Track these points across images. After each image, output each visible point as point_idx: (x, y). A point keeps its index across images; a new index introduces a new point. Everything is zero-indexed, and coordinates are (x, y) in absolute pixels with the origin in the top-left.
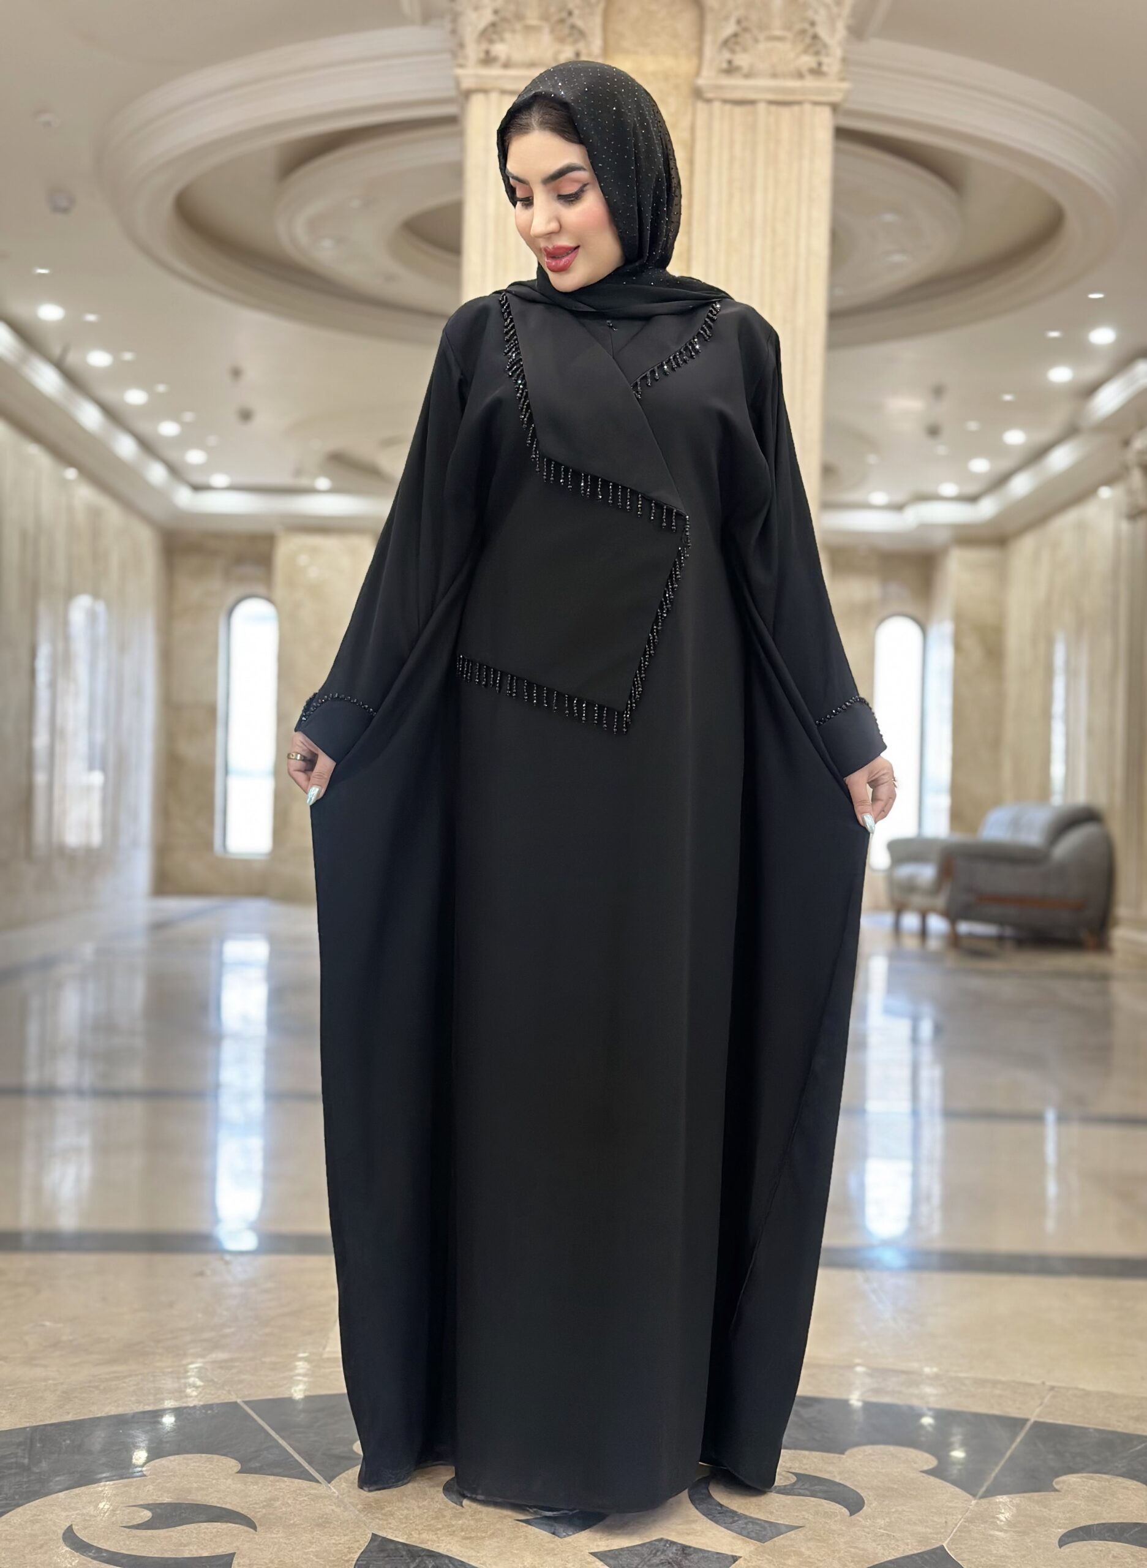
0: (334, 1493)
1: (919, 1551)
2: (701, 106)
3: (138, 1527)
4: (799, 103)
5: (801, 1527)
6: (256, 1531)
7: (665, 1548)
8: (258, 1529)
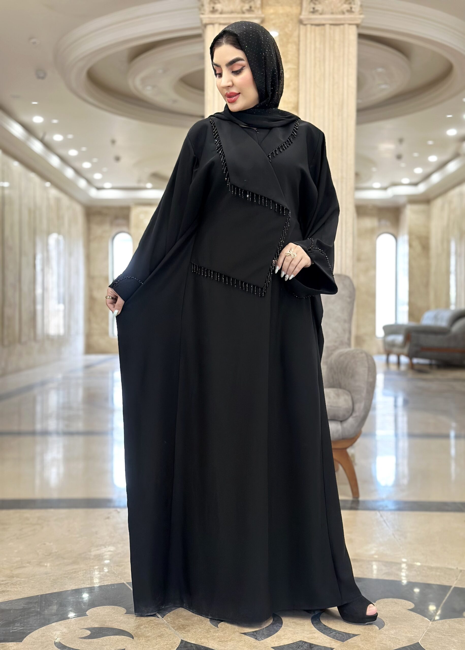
0: (165, 622)
1: (409, 645)
2: (302, 27)
3: (85, 638)
4: (343, 24)
5: (359, 635)
6: (133, 639)
7: (303, 645)
8: (134, 638)
